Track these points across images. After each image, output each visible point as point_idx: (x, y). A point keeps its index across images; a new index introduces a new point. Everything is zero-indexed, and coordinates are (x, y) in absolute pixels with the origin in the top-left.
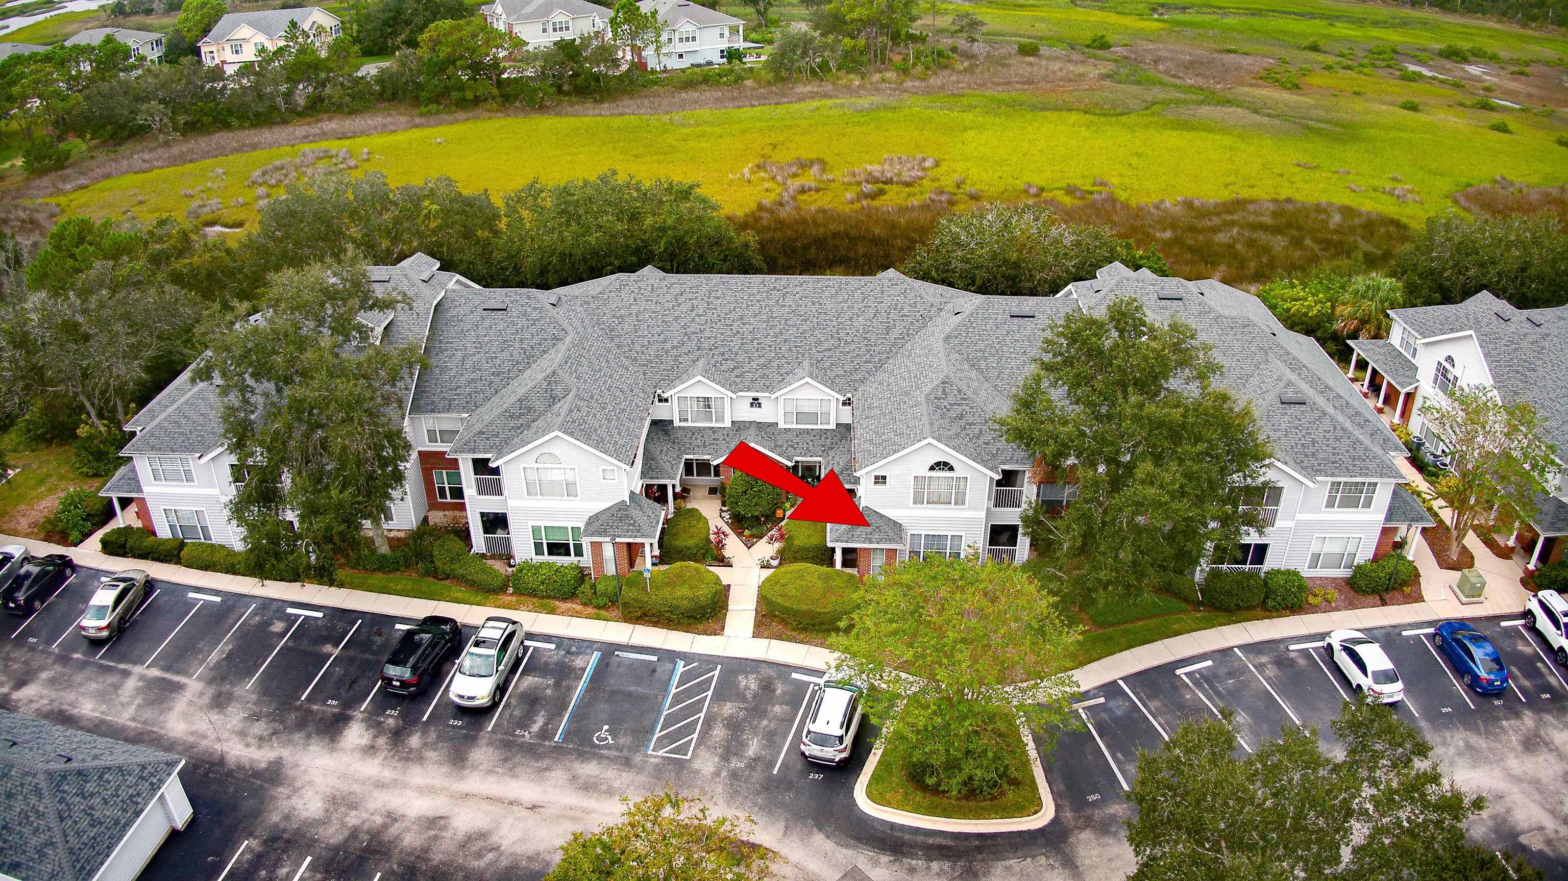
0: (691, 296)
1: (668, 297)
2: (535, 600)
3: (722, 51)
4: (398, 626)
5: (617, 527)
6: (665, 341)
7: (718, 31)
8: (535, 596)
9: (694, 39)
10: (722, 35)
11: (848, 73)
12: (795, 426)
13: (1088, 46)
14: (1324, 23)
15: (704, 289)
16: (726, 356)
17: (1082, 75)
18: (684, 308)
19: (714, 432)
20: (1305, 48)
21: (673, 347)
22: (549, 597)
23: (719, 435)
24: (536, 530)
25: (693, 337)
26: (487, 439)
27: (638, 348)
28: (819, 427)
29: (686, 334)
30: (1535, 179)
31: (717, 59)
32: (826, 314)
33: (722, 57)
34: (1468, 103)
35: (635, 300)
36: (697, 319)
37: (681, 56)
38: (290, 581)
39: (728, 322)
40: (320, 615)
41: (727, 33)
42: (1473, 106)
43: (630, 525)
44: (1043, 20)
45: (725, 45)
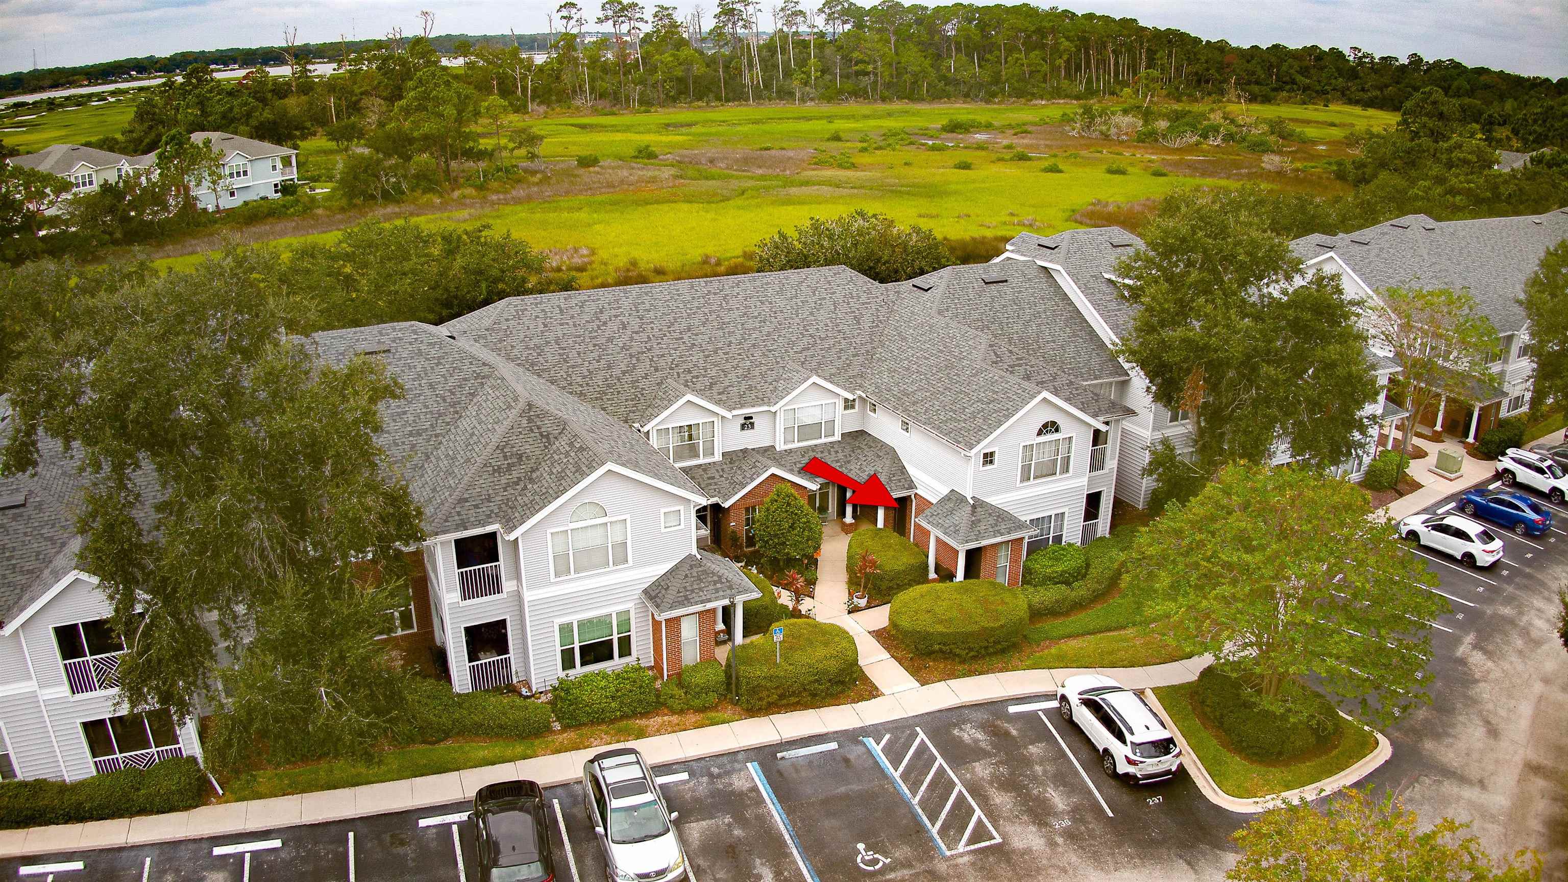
0: (613, 312)
1: (586, 317)
2: (604, 727)
3: (276, 185)
4: (423, 823)
5: (701, 589)
6: (609, 367)
7: (270, 163)
8: (603, 721)
9: (245, 173)
10: (274, 168)
11: (424, 192)
12: (797, 445)
13: (636, 157)
14: (825, 122)
15: (626, 303)
16: (695, 373)
17: (655, 177)
18: (613, 326)
19: (705, 470)
20: (828, 140)
21: (624, 373)
22: (625, 717)
23: (712, 472)
24: (566, 630)
25: (642, 357)
26: (476, 507)
27: (579, 380)
28: (823, 440)
29: (631, 356)
30: (1121, 199)
31: (272, 195)
32: (781, 312)
33: (276, 192)
34: (1006, 157)
35: (545, 326)
36: (635, 336)
37: (232, 194)
38: (187, 808)
39: (676, 335)
40: (277, 843)
41: (279, 165)
42: (1011, 159)
43: (715, 583)
44: (574, 144)
45: (278, 179)
